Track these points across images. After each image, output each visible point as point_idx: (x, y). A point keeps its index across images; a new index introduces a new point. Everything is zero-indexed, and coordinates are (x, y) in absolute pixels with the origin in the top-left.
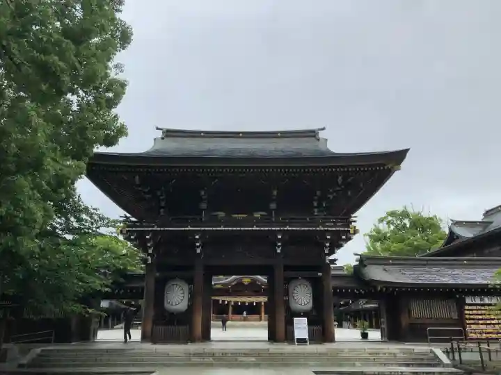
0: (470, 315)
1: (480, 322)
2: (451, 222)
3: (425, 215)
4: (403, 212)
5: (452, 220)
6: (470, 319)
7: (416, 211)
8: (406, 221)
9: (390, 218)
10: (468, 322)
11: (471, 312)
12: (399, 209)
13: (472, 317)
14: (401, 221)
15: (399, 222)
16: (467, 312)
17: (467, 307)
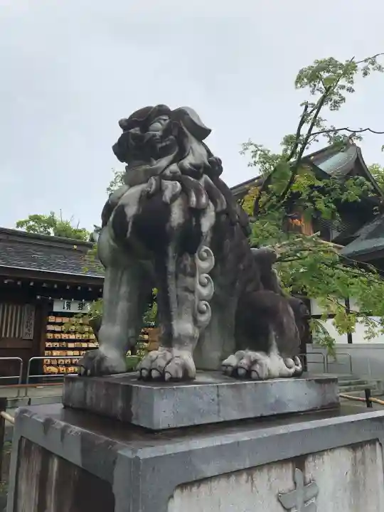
0: (54, 332)
1: (71, 345)
2: (94, 228)
3: (73, 225)
4: (50, 218)
5: (95, 226)
6: (53, 340)
7: (64, 219)
8: (51, 230)
9: (32, 223)
10: (48, 344)
11: (57, 328)
12: (45, 214)
13: (57, 336)
14: (45, 228)
15: (42, 230)
16: (50, 328)
17: (52, 319)
